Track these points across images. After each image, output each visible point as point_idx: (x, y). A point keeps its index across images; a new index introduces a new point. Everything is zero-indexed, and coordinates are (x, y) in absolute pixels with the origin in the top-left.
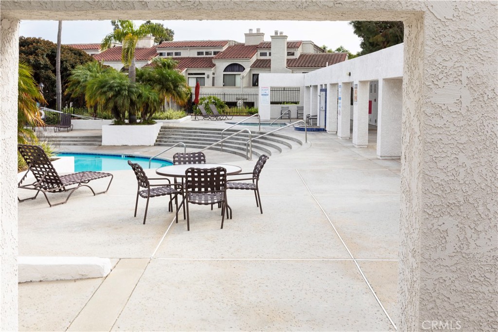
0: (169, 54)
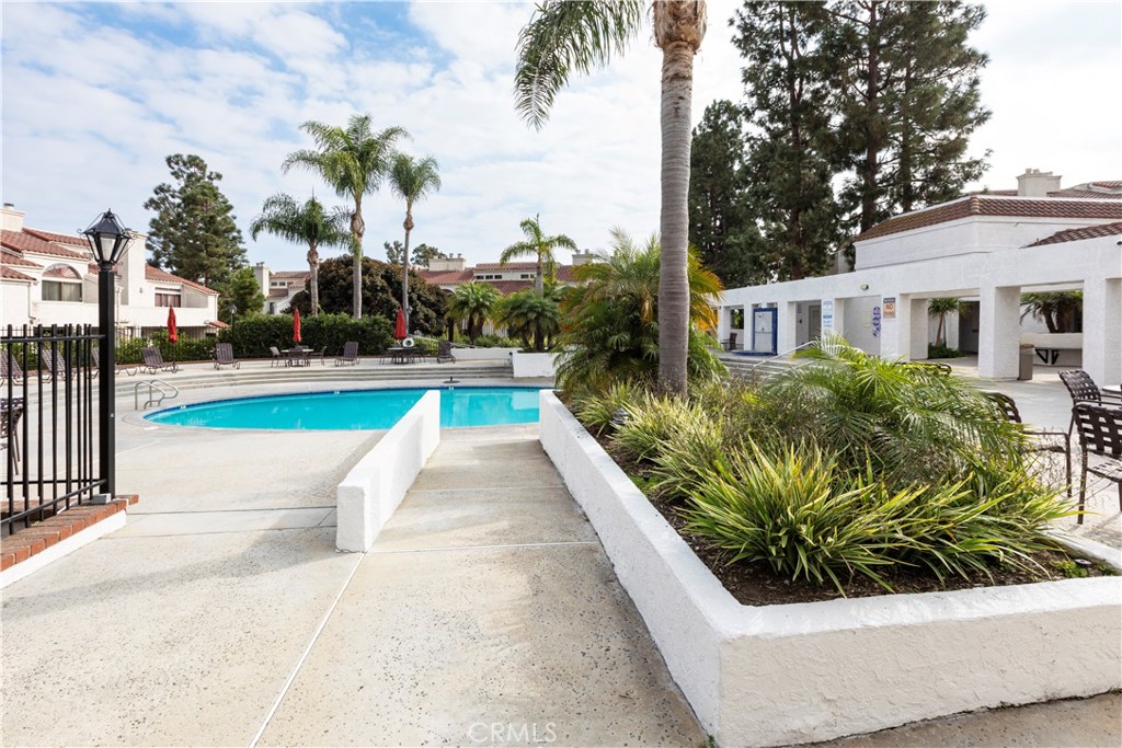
0: (487, 277)
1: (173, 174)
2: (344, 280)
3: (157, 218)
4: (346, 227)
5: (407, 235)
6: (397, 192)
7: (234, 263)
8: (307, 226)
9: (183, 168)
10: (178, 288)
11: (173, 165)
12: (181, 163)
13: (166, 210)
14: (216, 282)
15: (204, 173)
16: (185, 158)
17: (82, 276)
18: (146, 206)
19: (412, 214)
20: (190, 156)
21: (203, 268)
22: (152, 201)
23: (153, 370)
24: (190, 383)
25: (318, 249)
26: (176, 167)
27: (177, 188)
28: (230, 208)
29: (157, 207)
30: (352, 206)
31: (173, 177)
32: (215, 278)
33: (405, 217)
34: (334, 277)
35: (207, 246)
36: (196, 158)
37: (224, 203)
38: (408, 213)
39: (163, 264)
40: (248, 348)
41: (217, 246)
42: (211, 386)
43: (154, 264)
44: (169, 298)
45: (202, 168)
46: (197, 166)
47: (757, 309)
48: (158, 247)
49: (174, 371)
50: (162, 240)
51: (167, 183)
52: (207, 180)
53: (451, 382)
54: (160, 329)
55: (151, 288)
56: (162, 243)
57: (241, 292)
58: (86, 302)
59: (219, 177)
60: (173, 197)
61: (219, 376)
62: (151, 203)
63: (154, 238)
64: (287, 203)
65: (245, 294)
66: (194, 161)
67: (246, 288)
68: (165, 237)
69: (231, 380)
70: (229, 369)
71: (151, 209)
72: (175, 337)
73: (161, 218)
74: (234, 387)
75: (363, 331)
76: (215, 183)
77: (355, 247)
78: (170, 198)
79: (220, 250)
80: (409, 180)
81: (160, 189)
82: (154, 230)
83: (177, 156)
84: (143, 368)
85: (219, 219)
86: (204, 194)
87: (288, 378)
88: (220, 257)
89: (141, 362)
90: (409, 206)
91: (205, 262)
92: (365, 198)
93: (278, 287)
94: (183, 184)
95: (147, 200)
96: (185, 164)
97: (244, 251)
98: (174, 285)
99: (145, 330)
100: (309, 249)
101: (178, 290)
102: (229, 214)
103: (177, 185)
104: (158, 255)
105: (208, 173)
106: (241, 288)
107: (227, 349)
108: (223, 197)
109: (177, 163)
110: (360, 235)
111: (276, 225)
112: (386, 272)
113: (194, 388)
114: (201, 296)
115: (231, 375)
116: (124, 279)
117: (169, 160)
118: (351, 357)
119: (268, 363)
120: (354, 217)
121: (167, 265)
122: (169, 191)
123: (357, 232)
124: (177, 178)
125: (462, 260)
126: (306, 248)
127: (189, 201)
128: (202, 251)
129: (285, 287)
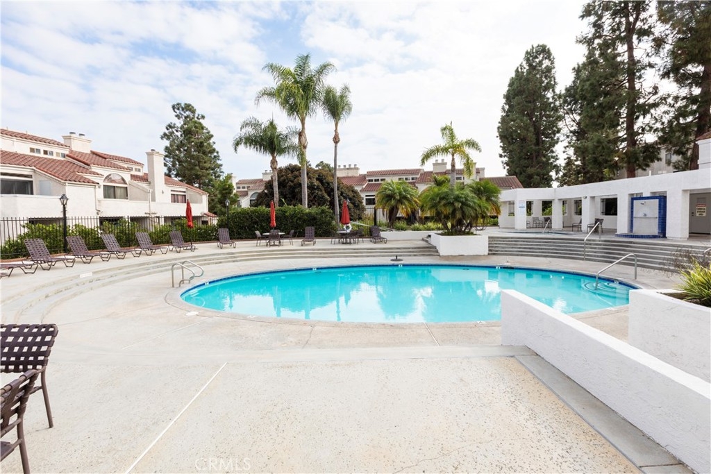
1: (176, 116)
2: (292, 182)
3: (169, 146)
4: (295, 140)
5: (336, 147)
6: (327, 116)
7: (215, 173)
8: (268, 141)
9: (182, 112)
10: (184, 190)
11: (176, 110)
12: (181, 109)
13: (174, 140)
14: (205, 186)
15: (194, 115)
16: (183, 105)
17: (127, 182)
18: (162, 138)
19: (339, 131)
20: (186, 104)
21: (198, 177)
22: (165, 134)
23: (178, 249)
24: (205, 260)
25: (278, 158)
26: (178, 111)
27: (179, 126)
28: (212, 136)
29: (168, 139)
30: (299, 126)
31: (176, 118)
32: (204, 184)
33: (334, 134)
34: (285, 180)
35: (199, 162)
36: (189, 105)
37: (208, 133)
38: (336, 131)
39: (173, 176)
40: (237, 231)
41: (205, 162)
42: (220, 263)
43: (168, 175)
44: (179, 197)
45: (193, 112)
46: (190, 110)
47: (634, 198)
48: (170, 164)
49: (192, 250)
50: (172, 160)
51: (173, 123)
52: (196, 119)
53: (397, 260)
54: (179, 218)
55: (168, 191)
56: (172, 162)
57: (224, 192)
58: (130, 200)
59: (203, 117)
60: (177, 131)
61: (224, 254)
62: (165, 136)
63: (167, 159)
64: (256, 125)
65: (226, 193)
66: (188, 107)
67: (227, 189)
68: (174, 158)
69: (233, 258)
70: (228, 249)
71: (165, 139)
72: (191, 224)
73: (170, 145)
74: (236, 263)
75: (314, 219)
76: (201, 121)
77: (302, 156)
78: (175, 132)
79: (207, 165)
80: (335, 107)
81: (170, 126)
82: (167, 153)
83: (178, 104)
84: (171, 247)
85: (205, 144)
86: (196, 127)
87: (273, 256)
88: (207, 170)
89: (169, 242)
90: (336, 125)
91: (199, 173)
92: (307, 120)
93: (241, 190)
94: (182, 123)
95: (162, 134)
96: (183, 110)
97: (221, 165)
98: (182, 188)
99: (166, 219)
100: (271, 158)
101: (184, 192)
102: (211, 141)
103: (179, 123)
104: (170, 170)
105: (196, 115)
106: (224, 189)
107: (224, 233)
108: (207, 129)
109: (178, 109)
110: (305, 147)
111: (250, 141)
112: (319, 176)
113: (209, 264)
114: (198, 196)
115: (233, 254)
116: (152, 184)
117: (174, 107)
118: (310, 238)
119: (253, 242)
120: (301, 134)
121: (177, 175)
122: (174, 127)
123: (302, 146)
124: (179, 119)
125: (358, 169)
126: (269, 157)
127: (187, 133)
128: (196, 165)
129: (246, 189)
